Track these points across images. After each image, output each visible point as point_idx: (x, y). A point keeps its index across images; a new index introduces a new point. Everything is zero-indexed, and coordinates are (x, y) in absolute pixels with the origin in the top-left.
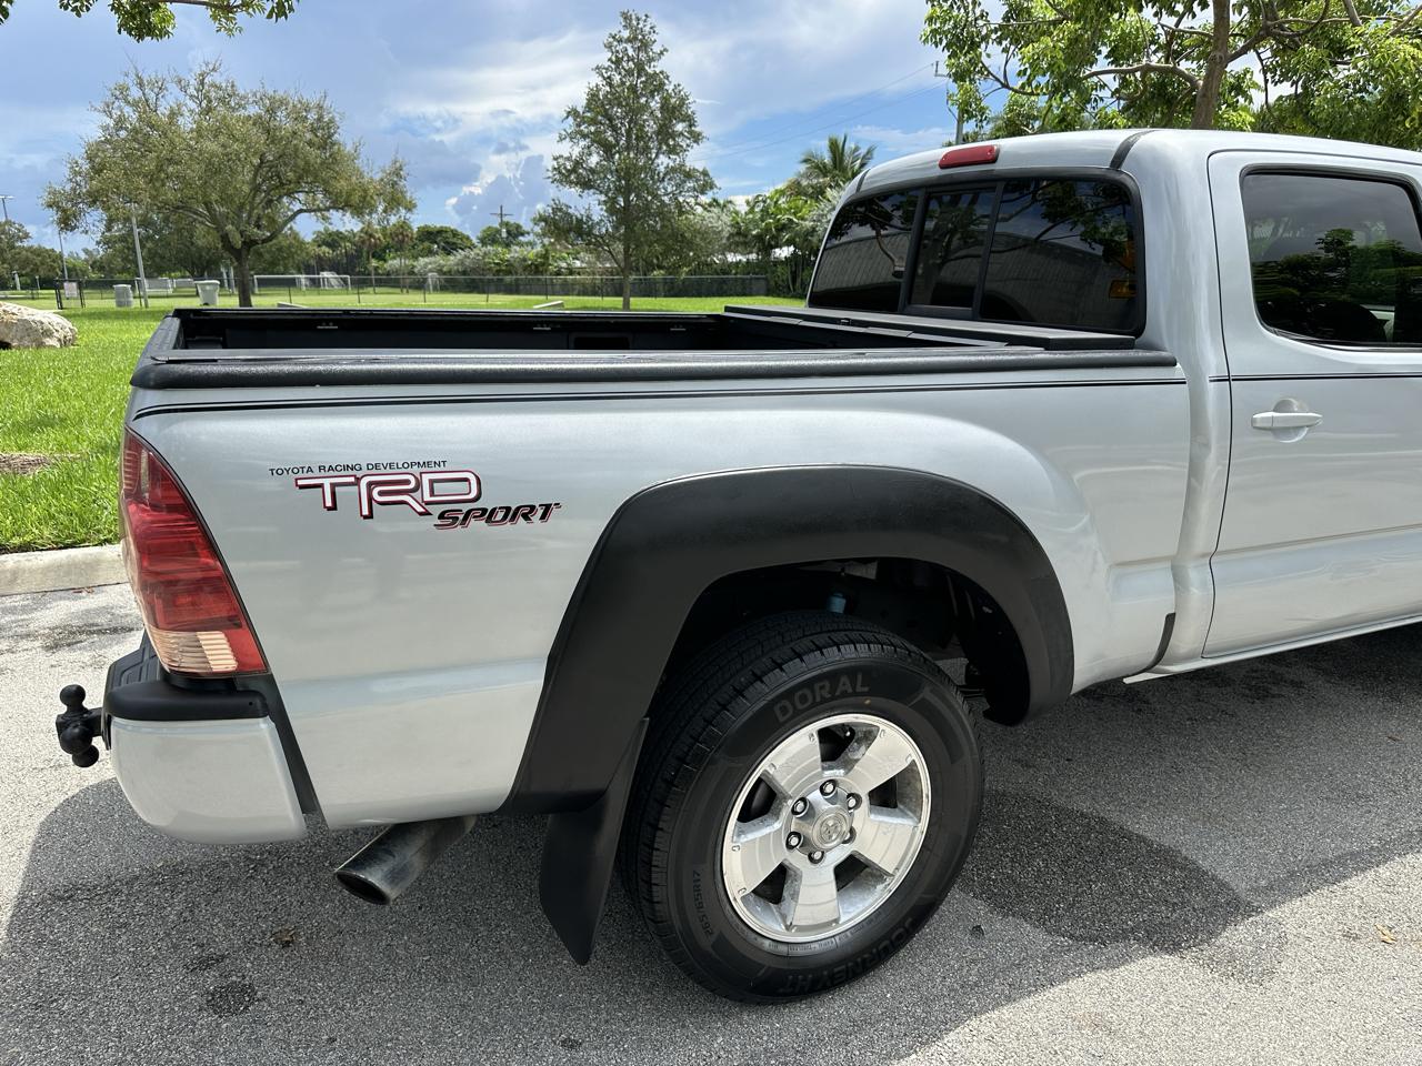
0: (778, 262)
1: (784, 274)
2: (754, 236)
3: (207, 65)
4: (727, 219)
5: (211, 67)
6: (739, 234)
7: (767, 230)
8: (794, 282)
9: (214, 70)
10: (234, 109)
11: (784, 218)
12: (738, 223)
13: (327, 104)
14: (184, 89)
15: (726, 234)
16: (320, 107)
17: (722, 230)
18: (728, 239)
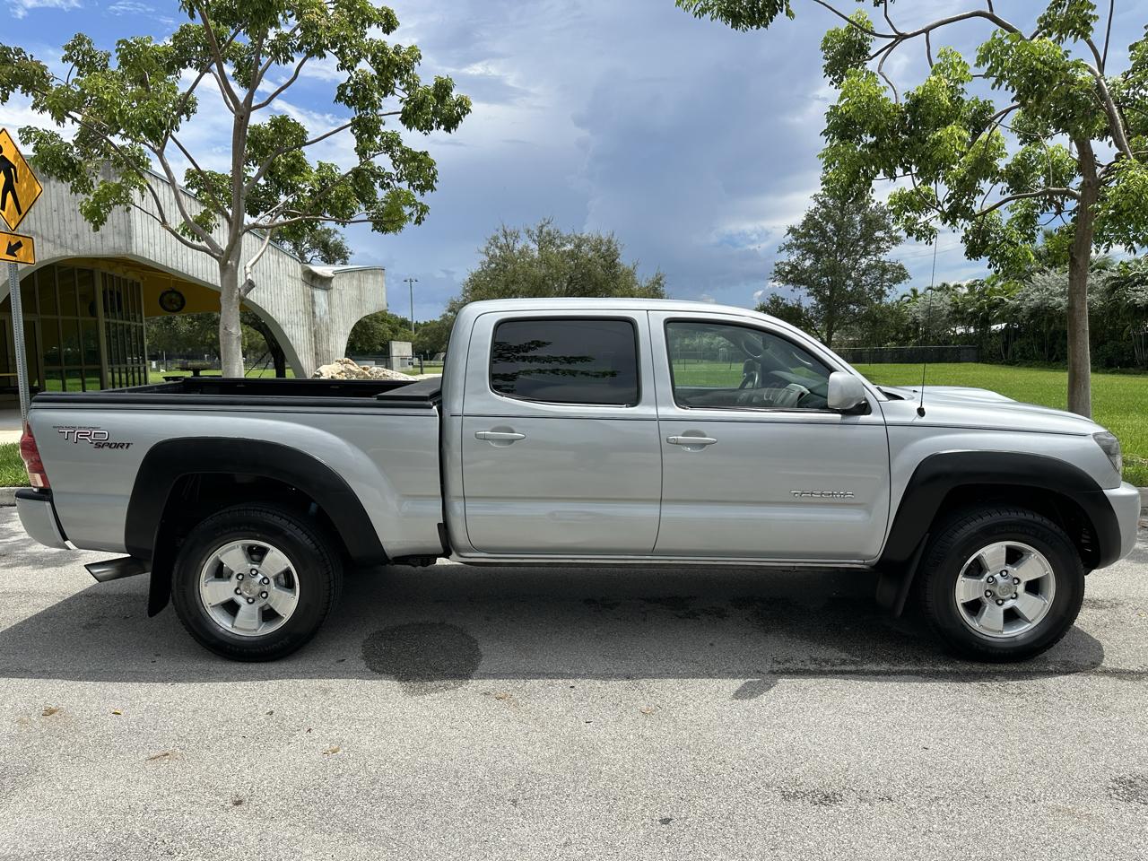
0: (991, 335)
1: (997, 344)
2: (971, 313)
3: (545, 220)
4: (947, 299)
5: (547, 221)
6: (956, 312)
7: (981, 308)
8: (1006, 349)
9: (548, 223)
10: (559, 247)
11: (996, 298)
12: (956, 303)
13: (614, 240)
14: (530, 236)
15: (946, 312)
16: (610, 241)
17: (943, 310)
18: (948, 316)
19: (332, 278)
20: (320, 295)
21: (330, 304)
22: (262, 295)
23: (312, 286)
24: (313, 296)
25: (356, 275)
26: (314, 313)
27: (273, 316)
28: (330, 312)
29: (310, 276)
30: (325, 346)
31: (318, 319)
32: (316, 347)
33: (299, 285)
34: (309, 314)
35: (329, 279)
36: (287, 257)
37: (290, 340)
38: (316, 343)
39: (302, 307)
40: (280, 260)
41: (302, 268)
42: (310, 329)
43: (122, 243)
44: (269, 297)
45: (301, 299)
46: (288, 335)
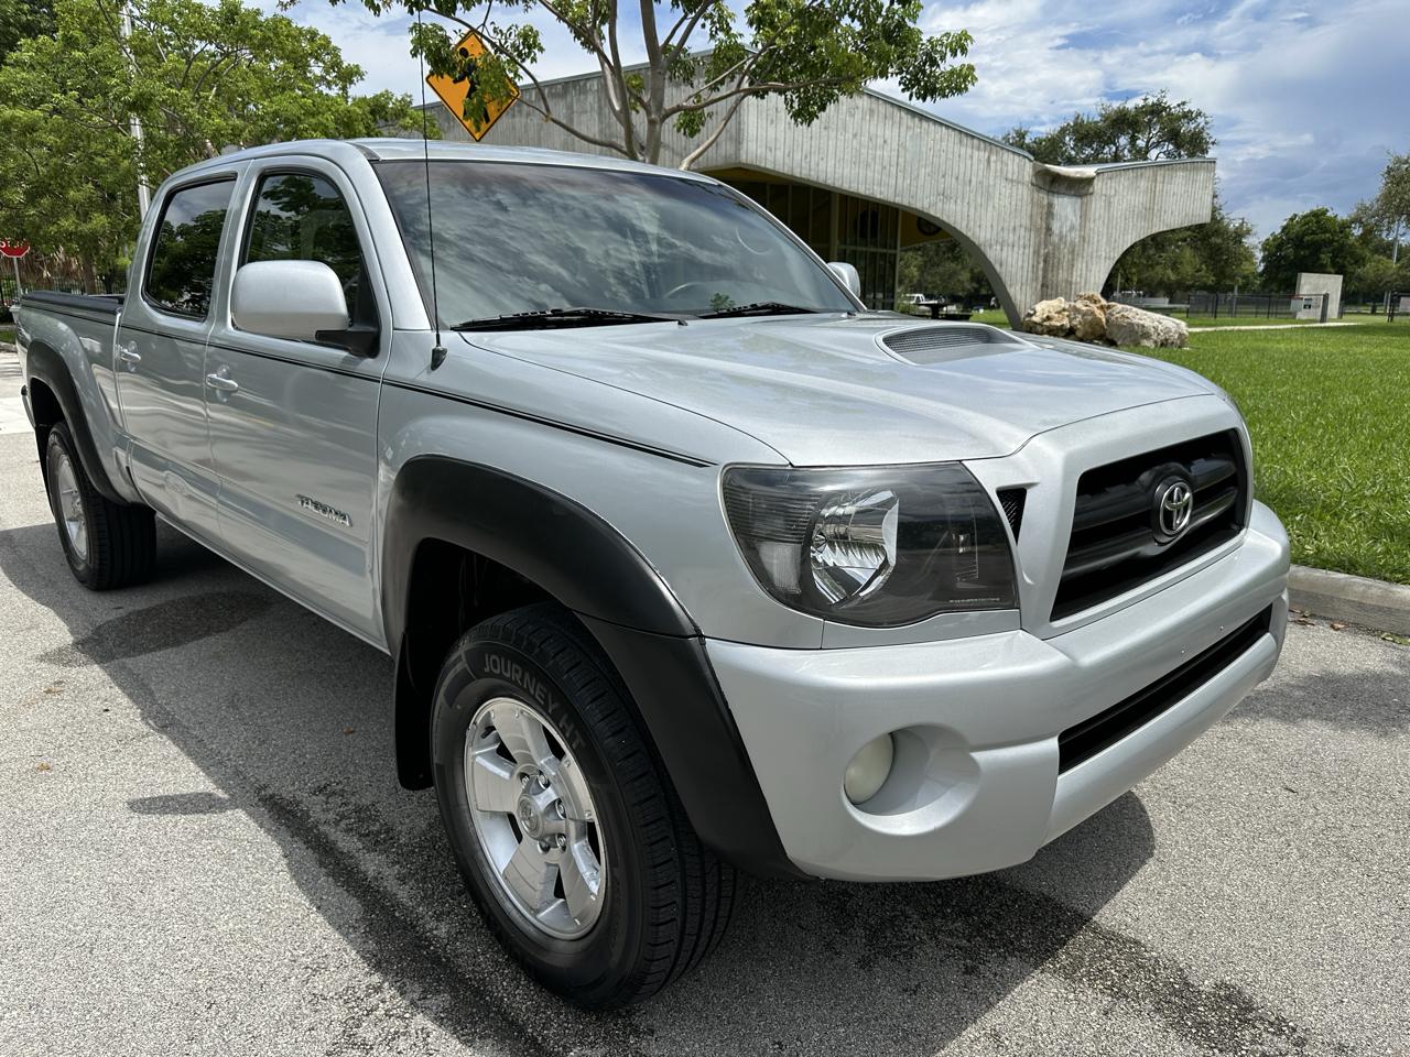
19: (1093, 178)
20: (1065, 206)
21: (1084, 216)
22: (953, 206)
23: (1051, 192)
24: (1050, 205)
25: (1149, 173)
26: (1049, 229)
27: (969, 235)
28: (1083, 227)
29: (1048, 179)
30: (1062, 275)
31: (1055, 239)
32: (1044, 277)
33: (1025, 192)
34: (1038, 231)
35: (1089, 181)
36: (1006, 154)
37: (997, 267)
38: (1045, 270)
39: (1026, 221)
40: (993, 158)
41: (1034, 168)
42: (1036, 253)
43: (732, 152)
44: (966, 209)
45: (1026, 209)
46: (991, 260)
